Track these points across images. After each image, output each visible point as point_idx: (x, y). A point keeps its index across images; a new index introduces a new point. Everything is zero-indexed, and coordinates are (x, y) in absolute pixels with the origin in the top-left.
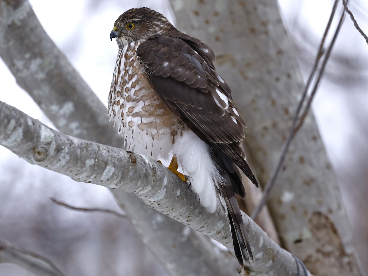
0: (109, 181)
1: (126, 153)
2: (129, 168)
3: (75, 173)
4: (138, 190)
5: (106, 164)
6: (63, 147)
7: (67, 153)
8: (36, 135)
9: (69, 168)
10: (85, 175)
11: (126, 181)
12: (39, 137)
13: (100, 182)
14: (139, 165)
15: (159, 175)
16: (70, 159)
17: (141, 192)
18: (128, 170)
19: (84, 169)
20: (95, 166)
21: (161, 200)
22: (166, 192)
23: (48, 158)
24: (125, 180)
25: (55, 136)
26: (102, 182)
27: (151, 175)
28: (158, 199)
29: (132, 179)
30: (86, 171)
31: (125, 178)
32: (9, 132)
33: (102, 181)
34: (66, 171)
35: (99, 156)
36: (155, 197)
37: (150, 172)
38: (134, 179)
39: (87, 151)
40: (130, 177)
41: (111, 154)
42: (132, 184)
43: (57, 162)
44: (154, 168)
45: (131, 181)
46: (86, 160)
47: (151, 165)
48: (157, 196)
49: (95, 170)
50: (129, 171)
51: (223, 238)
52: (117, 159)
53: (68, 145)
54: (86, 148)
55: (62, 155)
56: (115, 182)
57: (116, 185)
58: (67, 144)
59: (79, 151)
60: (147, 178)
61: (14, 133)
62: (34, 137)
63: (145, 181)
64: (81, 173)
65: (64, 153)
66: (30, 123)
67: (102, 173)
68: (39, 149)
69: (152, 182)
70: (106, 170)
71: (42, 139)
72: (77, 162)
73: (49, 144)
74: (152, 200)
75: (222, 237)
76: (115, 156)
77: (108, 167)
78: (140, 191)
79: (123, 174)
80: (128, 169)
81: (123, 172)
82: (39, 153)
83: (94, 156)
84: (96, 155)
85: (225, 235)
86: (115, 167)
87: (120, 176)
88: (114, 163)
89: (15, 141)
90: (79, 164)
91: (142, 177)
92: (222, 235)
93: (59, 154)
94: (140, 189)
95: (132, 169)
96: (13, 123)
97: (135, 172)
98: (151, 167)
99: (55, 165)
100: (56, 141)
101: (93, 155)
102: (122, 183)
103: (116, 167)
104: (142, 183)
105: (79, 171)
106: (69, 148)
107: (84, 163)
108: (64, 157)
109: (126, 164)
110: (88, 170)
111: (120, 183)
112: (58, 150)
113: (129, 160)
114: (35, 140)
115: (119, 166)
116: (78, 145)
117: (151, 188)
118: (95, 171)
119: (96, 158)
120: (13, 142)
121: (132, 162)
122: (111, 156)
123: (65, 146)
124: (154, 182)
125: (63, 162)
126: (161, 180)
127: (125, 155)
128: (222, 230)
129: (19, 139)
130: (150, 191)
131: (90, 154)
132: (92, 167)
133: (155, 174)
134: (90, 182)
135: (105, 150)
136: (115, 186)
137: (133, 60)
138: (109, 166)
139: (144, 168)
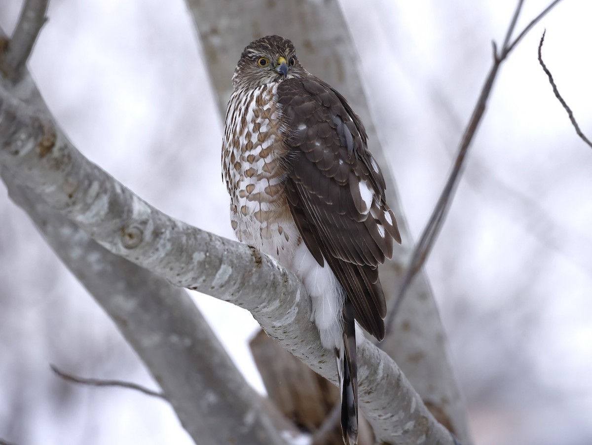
0: (223, 289)
1: (248, 247)
2: (252, 270)
3: (176, 272)
4: (262, 305)
5: (221, 262)
6: (163, 230)
7: (169, 240)
8: (126, 209)
9: (169, 263)
10: (190, 275)
11: (247, 290)
12: (130, 211)
13: (210, 289)
14: (265, 268)
15: (290, 285)
16: (172, 250)
17: (265, 310)
18: (250, 273)
19: (191, 267)
20: (206, 264)
21: (290, 324)
22: (298, 313)
23: (143, 244)
24: (245, 289)
25: (152, 212)
26: (213, 290)
27: (281, 284)
28: (286, 324)
29: (255, 288)
30: (193, 269)
31: (246, 284)
32: (89, 201)
33: (213, 288)
34: (164, 267)
35: (211, 249)
36: (283, 320)
37: (279, 278)
38: (258, 288)
39: (196, 238)
40: (253, 283)
41: (226, 247)
42: (254, 296)
43: (153, 253)
44: (284, 274)
45: (254, 290)
46: (193, 252)
47: (281, 270)
48: (285, 317)
49: (206, 269)
50: (252, 274)
51: (365, 393)
52: (235, 256)
53: (170, 228)
54: (194, 235)
55: (162, 241)
56: (231, 290)
57: (232, 295)
58: (168, 226)
59: (184, 239)
60: (276, 288)
61: (96, 203)
62: (123, 212)
63: (272, 292)
64: (185, 273)
65: (164, 239)
66: (119, 190)
67: (215, 275)
68: (131, 230)
69: (282, 294)
70: (221, 271)
71: (135, 215)
72: (181, 255)
73: (144, 223)
74: (277, 324)
75: (363, 392)
76: (233, 251)
77: (223, 267)
78: (264, 307)
79: (243, 278)
80: (250, 271)
81: (244, 275)
82: (131, 236)
83: (205, 248)
84: (207, 247)
85: (369, 389)
86: (232, 267)
87: (239, 281)
88: (232, 261)
89: (97, 214)
90: (184, 259)
91: (269, 285)
92: (364, 389)
93: (158, 239)
94: (264, 304)
95: (256, 271)
96: (96, 186)
97: (260, 277)
98: (280, 272)
99: (150, 257)
100: (154, 219)
101: (203, 246)
102: (241, 292)
103: (234, 267)
104: (268, 295)
105: (183, 268)
106: (171, 233)
107: (190, 258)
108: (164, 246)
109: (248, 264)
110: (195, 268)
111: (239, 292)
112: (157, 234)
113: (252, 258)
114: (125, 216)
115: (239, 266)
116: (183, 229)
117: (279, 304)
118: (205, 272)
119: (207, 251)
120: (93, 217)
121: (257, 262)
122: (227, 250)
123: (166, 229)
124: (284, 294)
125: (162, 253)
126: (293, 293)
127: (245, 250)
128: (366, 381)
129: (103, 213)
130: (277, 309)
131: (200, 244)
132: (202, 264)
133: (286, 284)
134: (195, 288)
135: (219, 241)
136: (231, 297)
137: (269, 109)
138: (224, 264)
139: (272, 273)
